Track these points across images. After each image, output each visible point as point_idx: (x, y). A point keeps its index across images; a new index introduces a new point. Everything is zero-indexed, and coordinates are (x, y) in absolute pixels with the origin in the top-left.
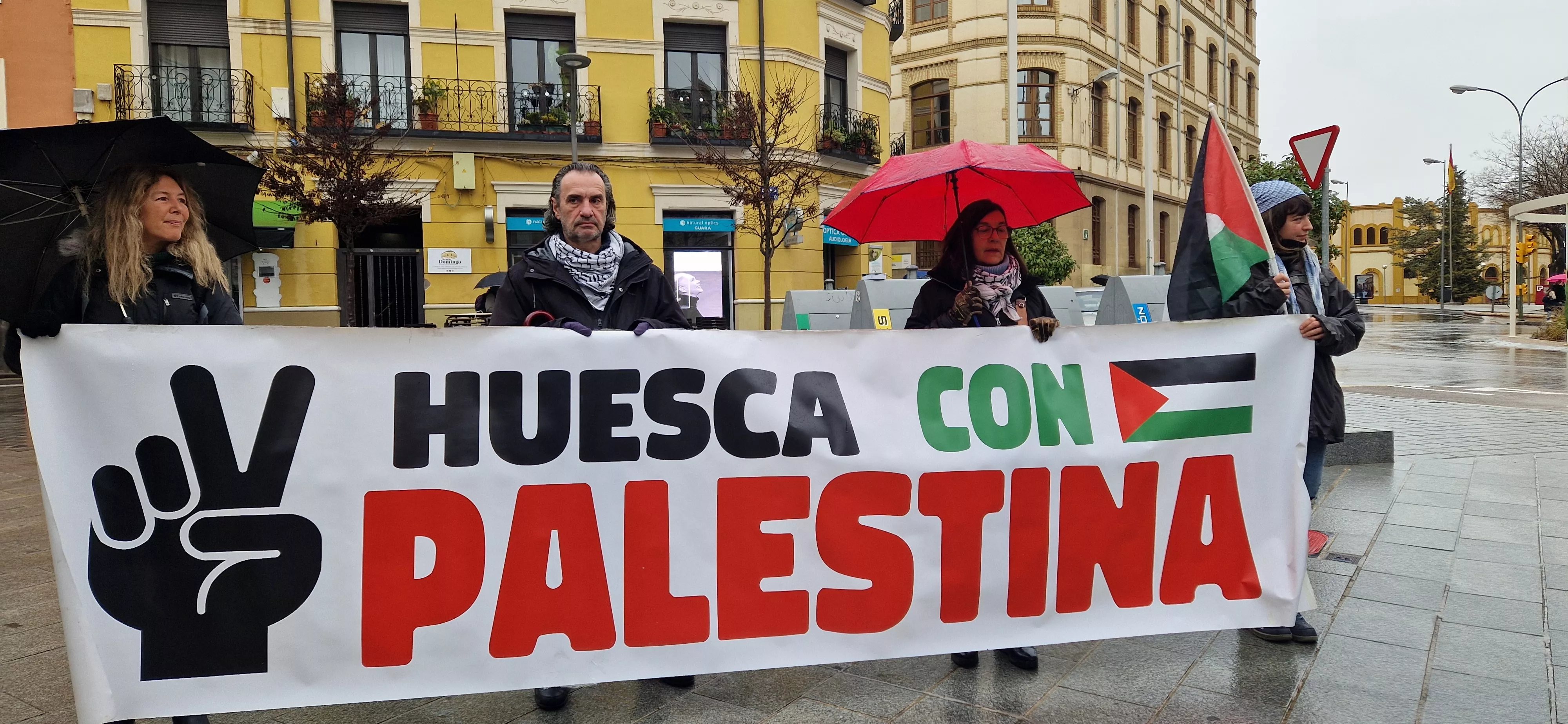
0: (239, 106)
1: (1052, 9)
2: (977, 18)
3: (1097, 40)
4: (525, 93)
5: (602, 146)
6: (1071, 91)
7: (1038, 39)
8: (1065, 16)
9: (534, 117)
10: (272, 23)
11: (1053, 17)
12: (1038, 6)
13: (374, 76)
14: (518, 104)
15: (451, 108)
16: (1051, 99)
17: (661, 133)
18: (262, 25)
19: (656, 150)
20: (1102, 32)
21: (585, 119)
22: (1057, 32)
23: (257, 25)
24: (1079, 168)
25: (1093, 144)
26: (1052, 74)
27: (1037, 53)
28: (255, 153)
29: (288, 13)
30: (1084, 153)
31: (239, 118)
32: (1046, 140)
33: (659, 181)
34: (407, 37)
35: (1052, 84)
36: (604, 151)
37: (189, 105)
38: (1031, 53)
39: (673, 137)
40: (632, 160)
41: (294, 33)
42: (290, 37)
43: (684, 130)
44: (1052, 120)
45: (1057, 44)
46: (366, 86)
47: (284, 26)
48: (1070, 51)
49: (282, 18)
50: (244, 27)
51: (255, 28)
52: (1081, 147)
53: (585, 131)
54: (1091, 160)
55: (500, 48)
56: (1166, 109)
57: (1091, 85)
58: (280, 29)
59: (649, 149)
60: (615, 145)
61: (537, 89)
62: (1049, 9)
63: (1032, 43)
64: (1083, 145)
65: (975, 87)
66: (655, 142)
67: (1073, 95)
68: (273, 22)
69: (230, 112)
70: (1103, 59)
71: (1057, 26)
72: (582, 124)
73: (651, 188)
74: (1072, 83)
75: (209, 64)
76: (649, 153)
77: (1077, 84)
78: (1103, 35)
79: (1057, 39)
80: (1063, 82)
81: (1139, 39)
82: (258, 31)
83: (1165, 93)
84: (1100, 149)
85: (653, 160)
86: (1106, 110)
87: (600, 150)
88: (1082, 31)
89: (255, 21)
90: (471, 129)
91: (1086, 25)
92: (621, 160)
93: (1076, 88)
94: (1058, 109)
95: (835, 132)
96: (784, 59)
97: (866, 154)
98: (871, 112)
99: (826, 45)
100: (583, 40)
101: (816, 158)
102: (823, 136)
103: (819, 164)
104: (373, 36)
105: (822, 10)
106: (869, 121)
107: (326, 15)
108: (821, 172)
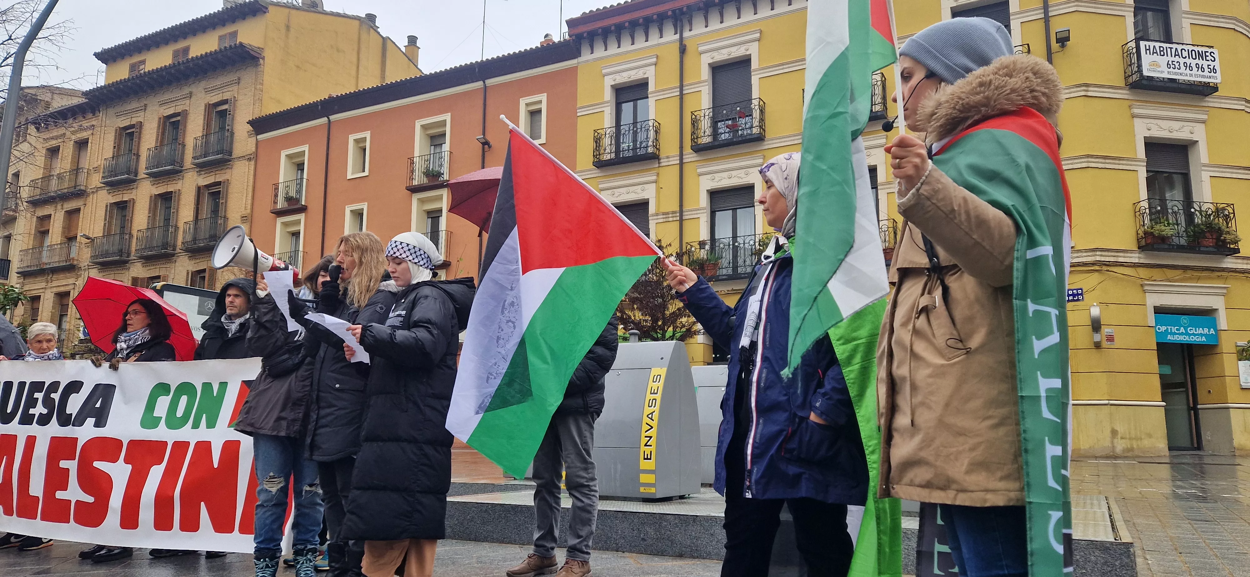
10: (672, 214)
18: (667, 216)
23: (664, 216)
29: (681, 206)
41: (684, 218)
42: (681, 221)
47: (678, 214)
49: (678, 209)
50: (657, 219)
51: (664, 218)
58: (676, 217)
68: (673, 212)
82: (665, 220)
89: (664, 214)
95: (1158, 227)
96: (1084, 165)
97: (1217, 246)
98: (1223, 200)
99: (1147, 144)
100: (882, 184)
101: (1137, 255)
102: (1145, 233)
103: (1142, 261)
104: (734, 210)
105: (1136, 111)
106: (1218, 211)
107: (704, 201)
108: (1140, 269)
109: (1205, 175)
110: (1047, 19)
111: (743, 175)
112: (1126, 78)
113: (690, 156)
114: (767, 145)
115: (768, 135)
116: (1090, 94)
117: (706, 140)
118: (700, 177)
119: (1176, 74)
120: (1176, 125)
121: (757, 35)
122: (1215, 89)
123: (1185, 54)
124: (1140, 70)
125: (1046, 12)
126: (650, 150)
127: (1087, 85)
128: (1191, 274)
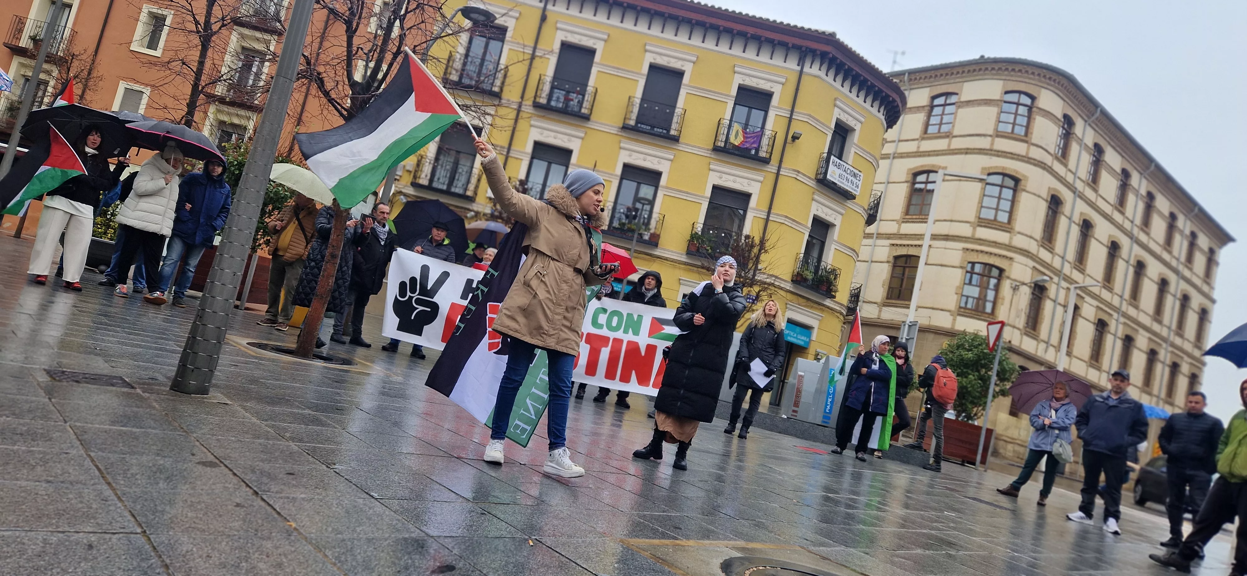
0: (471, 187)
1: (1009, 226)
2: (951, 221)
3: (1045, 255)
4: (622, 211)
5: (657, 249)
6: (1013, 286)
7: (994, 244)
8: (1019, 233)
9: (624, 224)
11: (1009, 232)
12: (1000, 222)
13: (544, 185)
14: (617, 215)
16: (997, 288)
17: (693, 249)
19: (689, 258)
20: (1051, 250)
21: (652, 231)
22: (1010, 242)
24: (1010, 342)
25: (1026, 327)
26: (1001, 271)
27: (991, 254)
28: (473, 213)
29: (510, 145)
30: (1017, 332)
31: (469, 193)
32: (987, 315)
33: (685, 276)
34: (567, 167)
35: (1000, 278)
36: (657, 252)
37: (447, 182)
38: (987, 253)
39: (700, 253)
40: (673, 261)
41: (511, 155)
43: (708, 250)
44: (995, 303)
45: (1009, 250)
46: (538, 190)
47: (506, 150)
48: (1017, 257)
49: (506, 146)
52: (1014, 327)
53: (650, 238)
54: (1022, 338)
55: (616, 183)
56: (1105, 317)
57: (1033, 285)
58: (503, 151)
59: (685, 257)
60: (664, 250)
61: (629, 209)
62: (1007, 226)
63: (989, 246)
64: (1017, 326)
65: (939, 267)
66: (689, 253)
67: (1015, 289)
69: (466, 190)
70: (1048, 269)
71: (1011, 238)
72: (649, 234)
73: (680, 279)
74: (1015, 280)
75: (464, 163)
76: (684, 258)
77: (1020, 282)
78: (1051, 252)
79: (1009, 247)
80: (1008, 278)
81: (1087, 260)
83: (1106, 306)
84: (1032, 332)
85: (685, 264)
86: (1044, 305)
87: (655, 251)
88: (1033, 247)
91: (1035, 243)
92: (666, 259)
93: (1018, 284)
94: (1001, 295)
95: (806, 272)
96: (782, 221)
97: (827, 291)
98: (837, 265)
99: (814, 219)
100: (663, 187)
101: (790, 285)
102: (798, 273)
103: (791, 289)
104: (550, 163)
105: (816, 197)
106: (834, 271)
107: (529, 148)
108: (788, 294)
109: (833, 247)
110: (790, 119)
111: (566, 140)
112: (817, 174)
113: (528, 108)
114: (590, 125)
115: (593, 117)
116: (798, 178)
117: (543, 101)
118: (532, 129)
119: (841, 182)
120: (830, 212)
121: (606, 37)
122: (853, 197)
123: (849, 172)
124: (826, 173)
125: (792, 114)
126: (496, 89)
127: (799, 172)
128: (810, 303)
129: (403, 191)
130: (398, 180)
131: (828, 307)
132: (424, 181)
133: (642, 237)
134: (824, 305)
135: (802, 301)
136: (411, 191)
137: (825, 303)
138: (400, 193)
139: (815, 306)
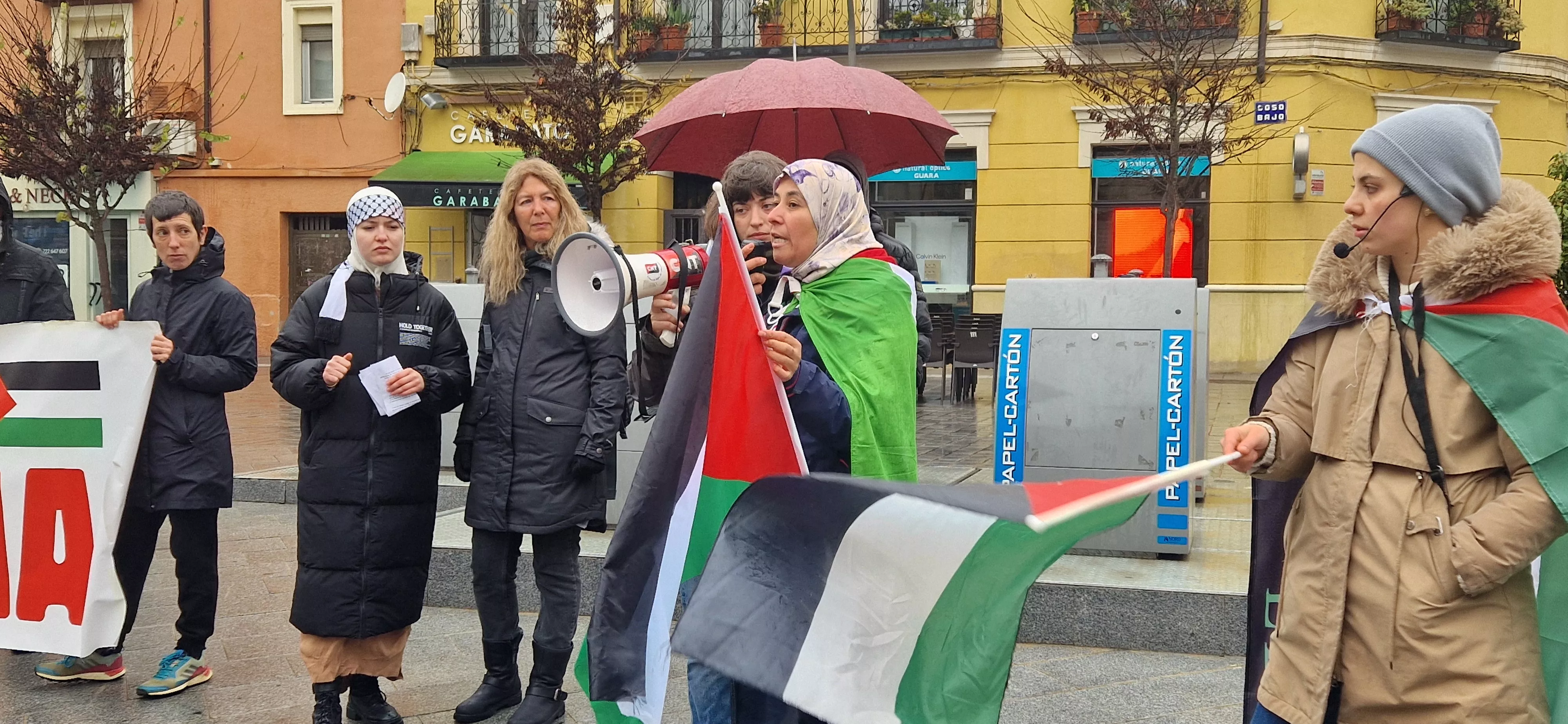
5: (1002, 53)
9: (903, 18)
15: (795, 15)
17: (1089, 27)
19: (1084, 53)
21: (979, 14)
33: (1083, 102)
36: (1003, 62)
39: (1106, 32)
43: (1123, 20)
53: (978, 33)
59: (1072, 51)
60: (1020, 49)
66: (1082, 39)
72: (971, 22)
73: (1074, 113)
76: (1070, 57)
85: (1075, 69)
87: (1001, 60)
90: (820, 42)
92: (1026, 74)
97: (1488, 33)
101: (1372, 47)
102: (1390, 8)
103: (1379, 58)
108: (1374, 73)
128: (1445, 80)
129: (431, 82)
130: (416, 63)
131: (1509, 77)
132: (467, 48)
133: (956, 36)
134: (1492, 75)
135: (1417, 79)
136: (444, 78)
137: (1494, 68)
138: (425, 88)
139: (1465, 81)
